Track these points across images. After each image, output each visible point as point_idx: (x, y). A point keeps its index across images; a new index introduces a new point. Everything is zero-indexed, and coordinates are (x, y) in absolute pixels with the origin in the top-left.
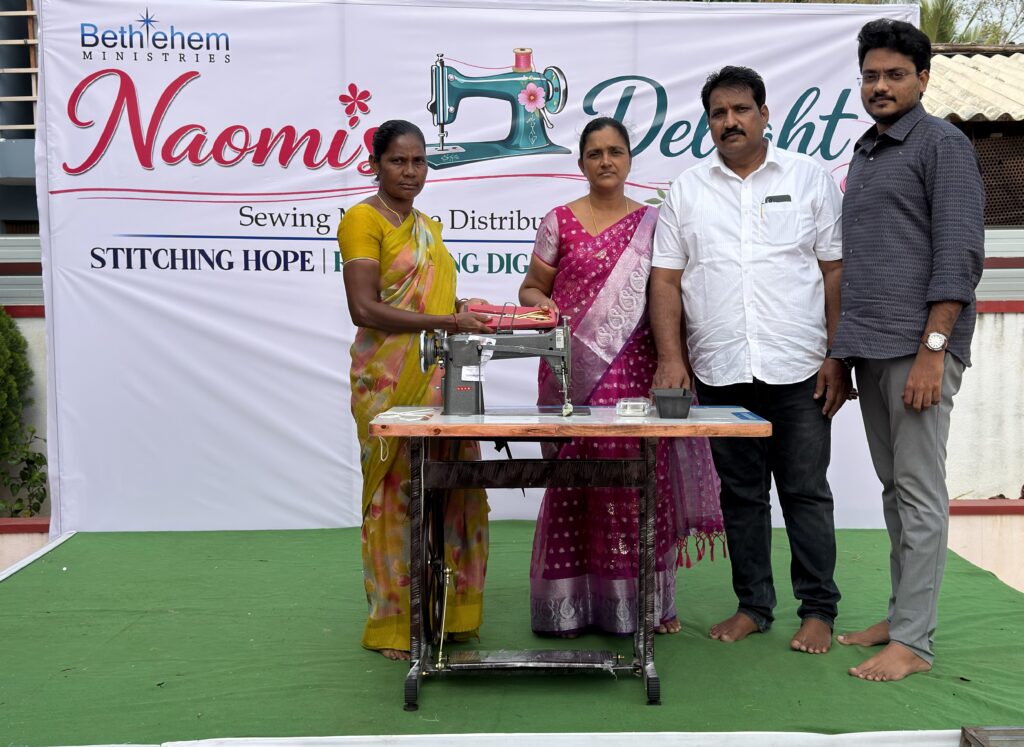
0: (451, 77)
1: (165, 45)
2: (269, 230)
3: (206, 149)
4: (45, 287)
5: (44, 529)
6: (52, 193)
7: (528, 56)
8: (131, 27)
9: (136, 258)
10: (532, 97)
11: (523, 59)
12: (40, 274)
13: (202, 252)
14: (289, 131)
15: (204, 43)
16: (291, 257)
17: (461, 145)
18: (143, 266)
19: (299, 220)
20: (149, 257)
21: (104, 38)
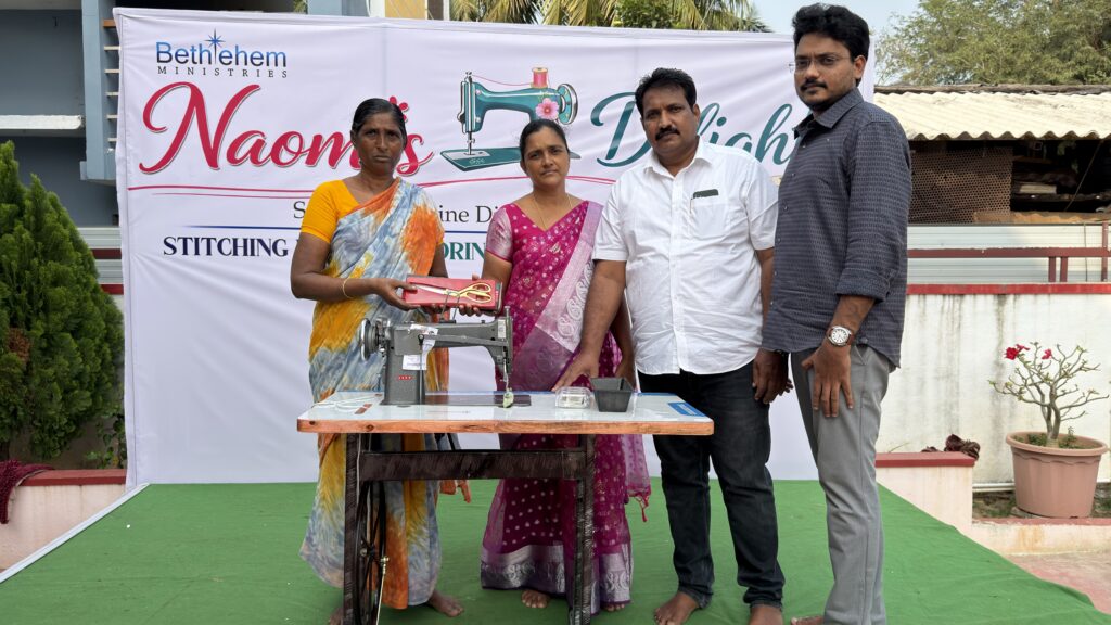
0: (478, 92)
1: (231, 62)
3: (266, 152)
4: (124, 270)
5: (121, 481)
6: (130, 189)
7: (544, 75)
8: (200, 46)
9: (203, 246)
10: (548, 109)
11: (540, 77)
12: (120, 258)
13: (260, 241)
14: (338, 137)
15: (265, 61)
17: (487, 150)
18: (209, 253)
20: (214, 245)
21: (177, 55)
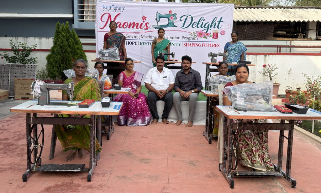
0: (159, 15)
1: (116, 9)
2: (130, 38)
6: (98, 32)
7: (171, 12)
8: (110, 6)
10: (172, 18)
11: (170, 12)
12: (96, 45)
14: (134, 23)
15: (122, 9)
16: (133, 43)
17: (160, 25)
19: (135, 37)
21: (106, 8)
